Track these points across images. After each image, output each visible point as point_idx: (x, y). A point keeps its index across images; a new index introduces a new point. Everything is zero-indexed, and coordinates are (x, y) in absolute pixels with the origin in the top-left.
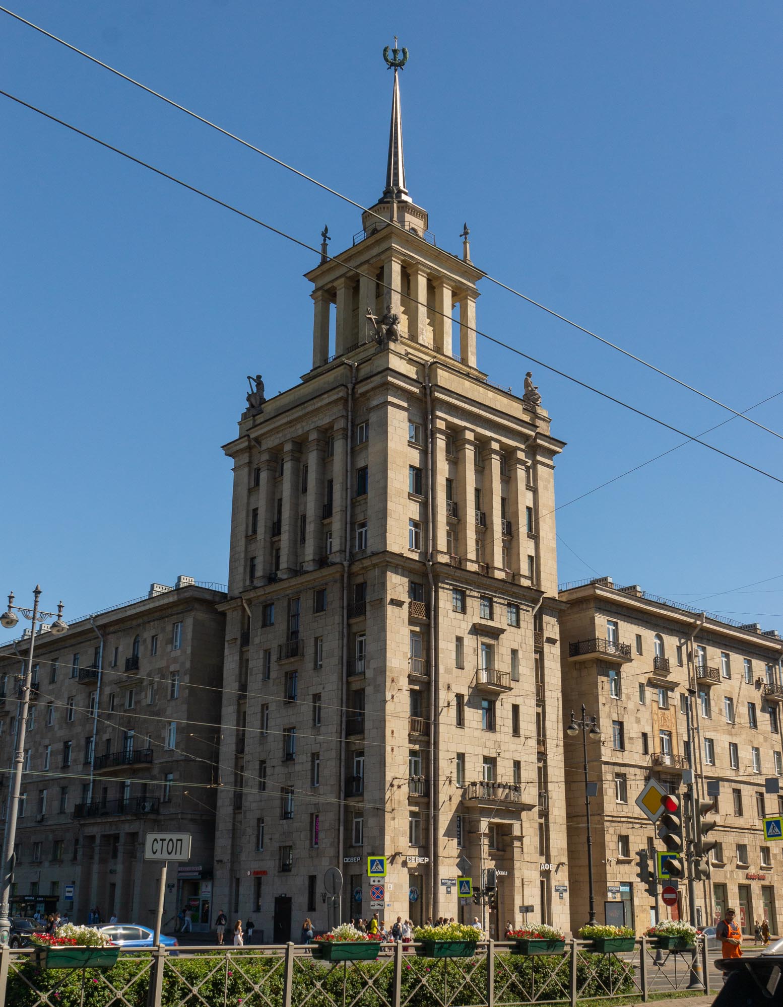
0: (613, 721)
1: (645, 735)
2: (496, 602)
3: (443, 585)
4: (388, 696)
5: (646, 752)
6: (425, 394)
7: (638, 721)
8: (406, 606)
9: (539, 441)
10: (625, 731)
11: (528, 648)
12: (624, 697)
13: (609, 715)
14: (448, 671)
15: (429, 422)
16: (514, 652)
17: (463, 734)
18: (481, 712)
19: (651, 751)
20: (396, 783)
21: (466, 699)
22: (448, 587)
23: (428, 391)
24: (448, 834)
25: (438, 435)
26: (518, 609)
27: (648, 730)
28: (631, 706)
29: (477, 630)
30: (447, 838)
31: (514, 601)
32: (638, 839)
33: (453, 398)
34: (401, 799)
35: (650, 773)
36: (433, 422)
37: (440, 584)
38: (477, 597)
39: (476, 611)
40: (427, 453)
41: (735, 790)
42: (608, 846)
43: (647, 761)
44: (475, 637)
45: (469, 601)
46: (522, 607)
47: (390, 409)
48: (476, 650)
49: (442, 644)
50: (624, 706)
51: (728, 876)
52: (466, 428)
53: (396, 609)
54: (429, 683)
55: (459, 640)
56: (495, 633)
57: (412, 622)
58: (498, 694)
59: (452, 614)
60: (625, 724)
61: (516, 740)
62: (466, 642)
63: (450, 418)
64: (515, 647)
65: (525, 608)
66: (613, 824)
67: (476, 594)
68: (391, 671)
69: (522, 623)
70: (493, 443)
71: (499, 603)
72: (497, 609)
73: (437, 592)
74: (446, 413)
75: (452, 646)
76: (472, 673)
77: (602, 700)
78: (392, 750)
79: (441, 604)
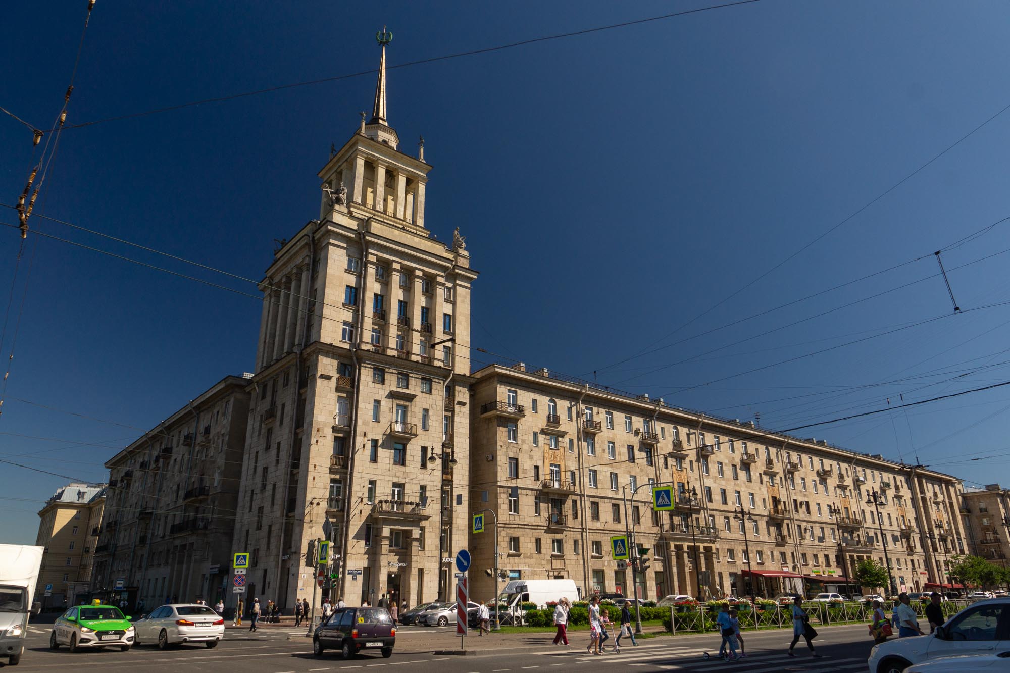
0: (509, 458)
1: (537, 468)
2: (412, 377)
3: (365, 365)
4: (313, 441)
5: (537, 479)
6: (360, 239)
7: (531, 457)
8: (334, 380)
9: (456, 270)
10: (519, 465)
11: (438, 408)
12: (519, 442)
13: (506, 454)
14: (365, 423)
15: (364, 256)
16: (426, 411)
17: (376, 467)
18: (393, 451)
19: (541, 478)
20: (315, 502)
21: (380, 442)
22: (370, 366)
23: (362, 236)
24: (357, 537)
25: (369, 265)
26: (430, 382)
27: (539, 464)
28: (525, 447)
29: (392, 395)
30: (356, 540)
31: (428, 376)
32: (527, 540)
33: (381, 240)
34: (319, 513)
35: (540, 493)
36: (366, 257)
37: (362, 364)
38: (395, 373)
39: (392, 382)
40: (361, 277)
41: (614, 505)
42: (501, 545)
43: (538, 485)
44: (391, 400)
45: (387, 376)
46: (434, 380)
47: (331, 247)
48: (391, 410)
49: (361, 405)
50: (519, 447)
51: (606, 564)
52: (394, 261)
53: (325, 382)
54: (350, 432)
55: (377, 402)
56: (410, 398)
57: (338, 390)
58: (409, 440)
59: (371, 385)
60: (519, 460)
61: (424, 471)
62: (383, 403)
63: (380, 254)
64: (427, 407)
65: (437, 381)
66: (505, 529)
67: (394, 371)
68: (317, 424)
69: (433, 391)
70: (417, 271)
71: (414, 377)
72: (412, 382)
73: (359, 370)
74: (377, 251)
75: (371, 407)
76: (387, 425)
77: (499, 444)
78: (314, 478)
79: (362, 377)
